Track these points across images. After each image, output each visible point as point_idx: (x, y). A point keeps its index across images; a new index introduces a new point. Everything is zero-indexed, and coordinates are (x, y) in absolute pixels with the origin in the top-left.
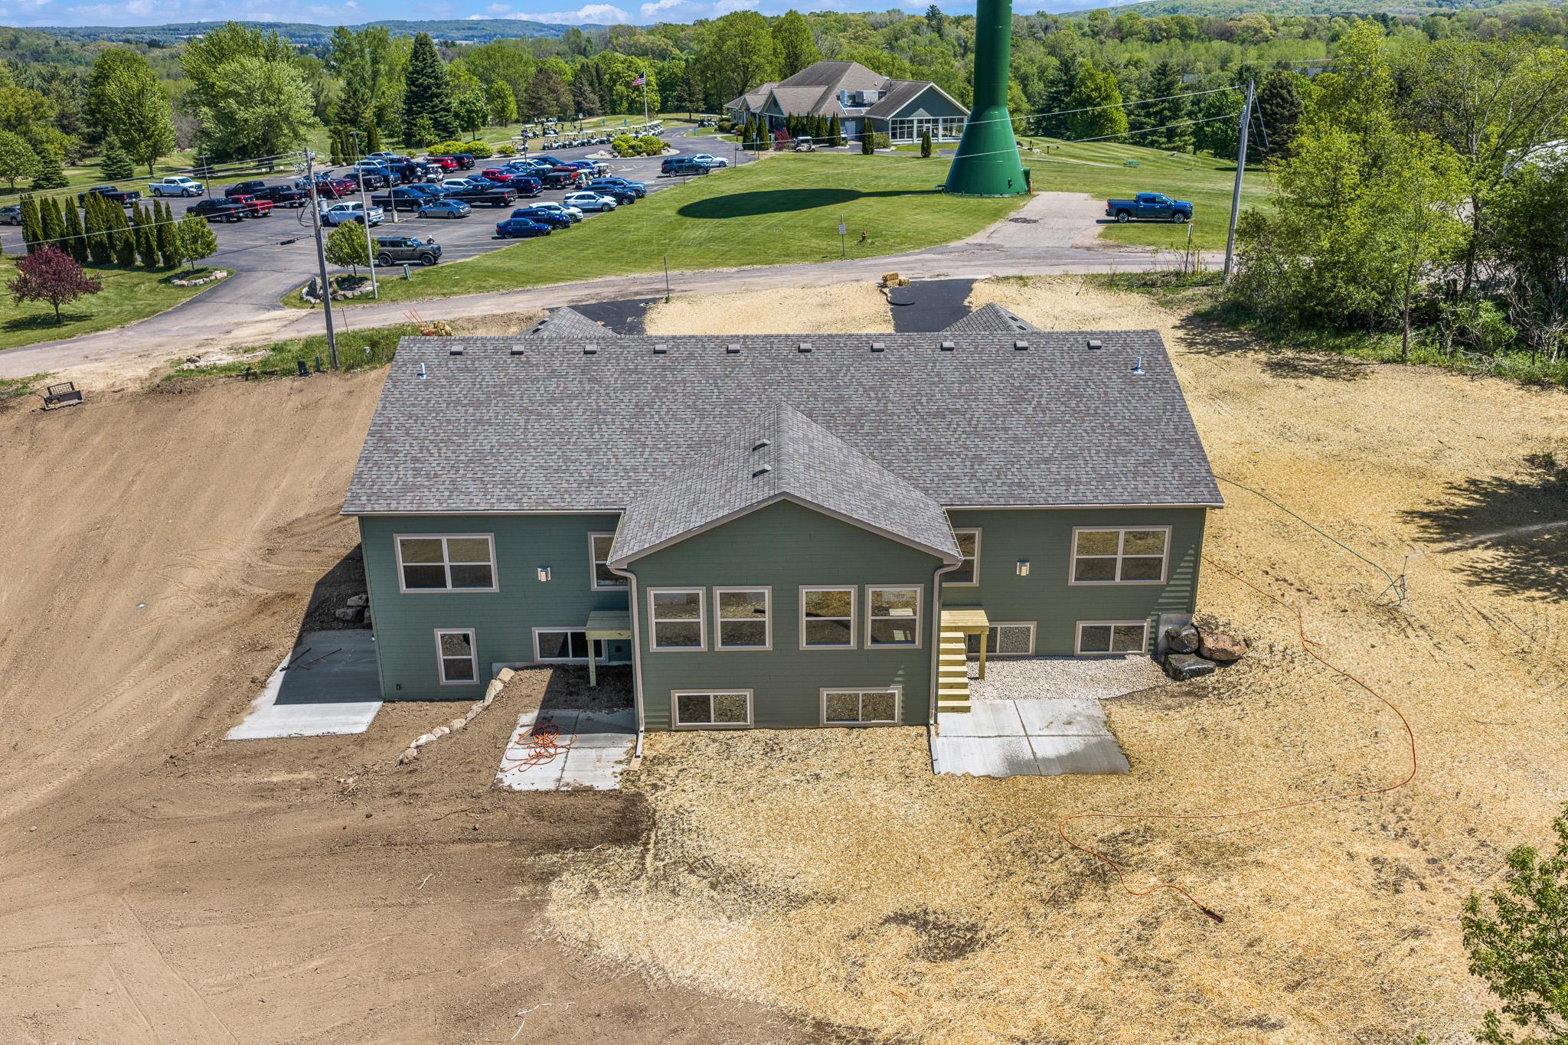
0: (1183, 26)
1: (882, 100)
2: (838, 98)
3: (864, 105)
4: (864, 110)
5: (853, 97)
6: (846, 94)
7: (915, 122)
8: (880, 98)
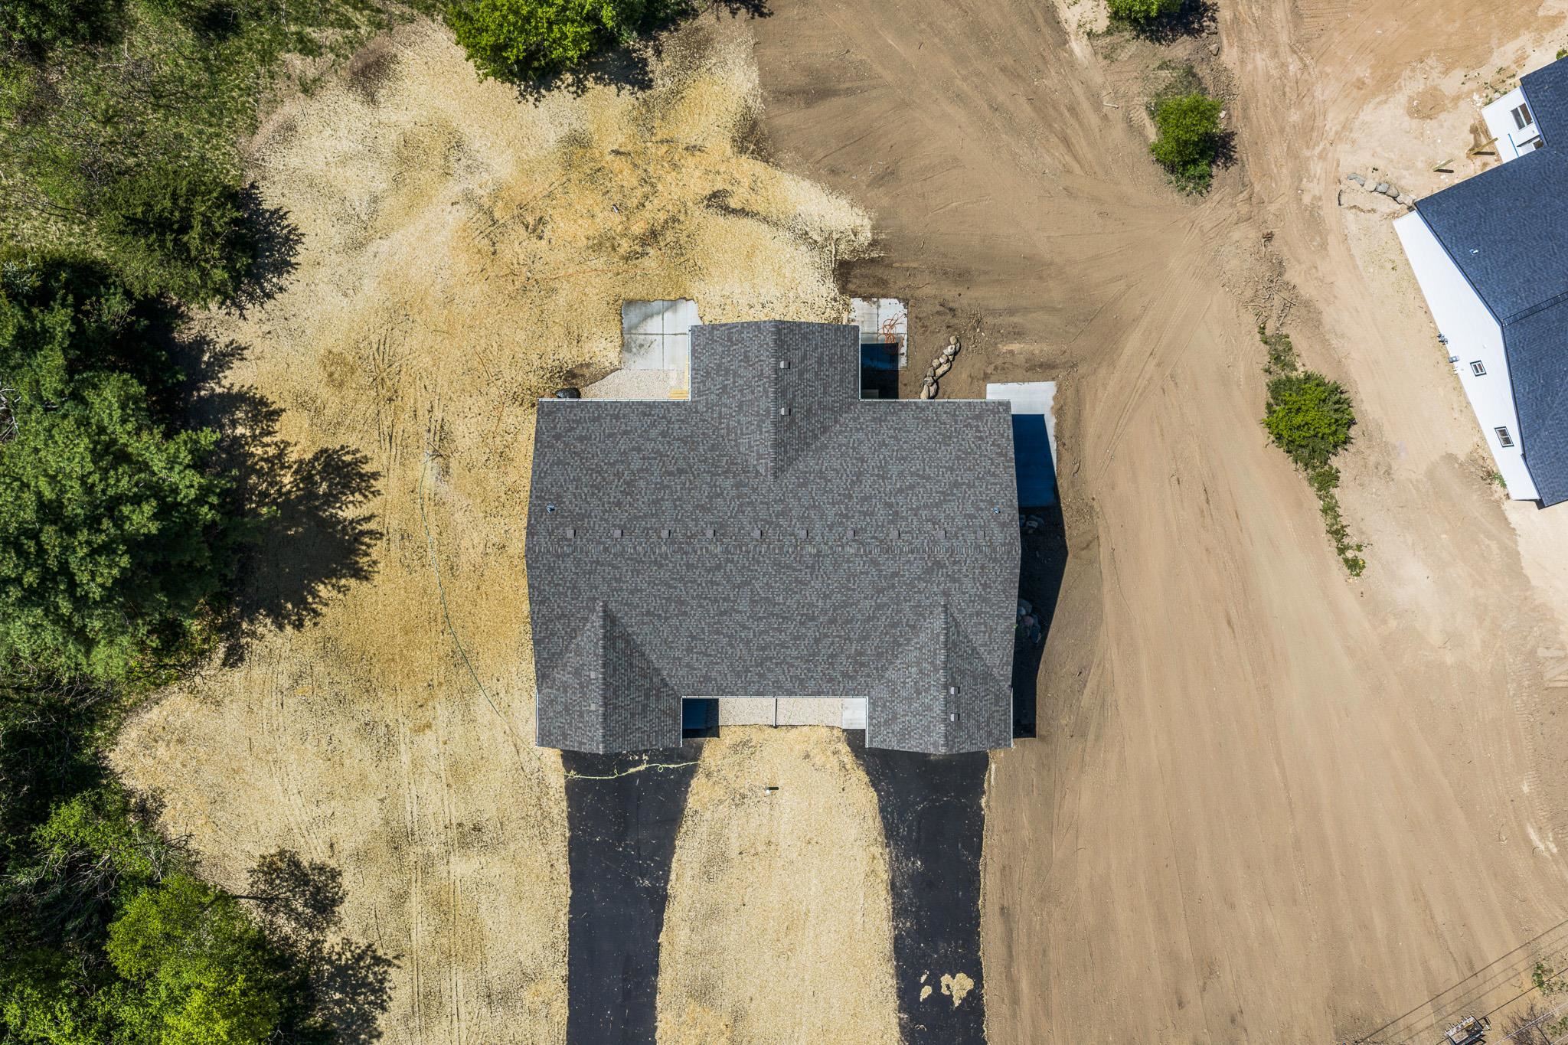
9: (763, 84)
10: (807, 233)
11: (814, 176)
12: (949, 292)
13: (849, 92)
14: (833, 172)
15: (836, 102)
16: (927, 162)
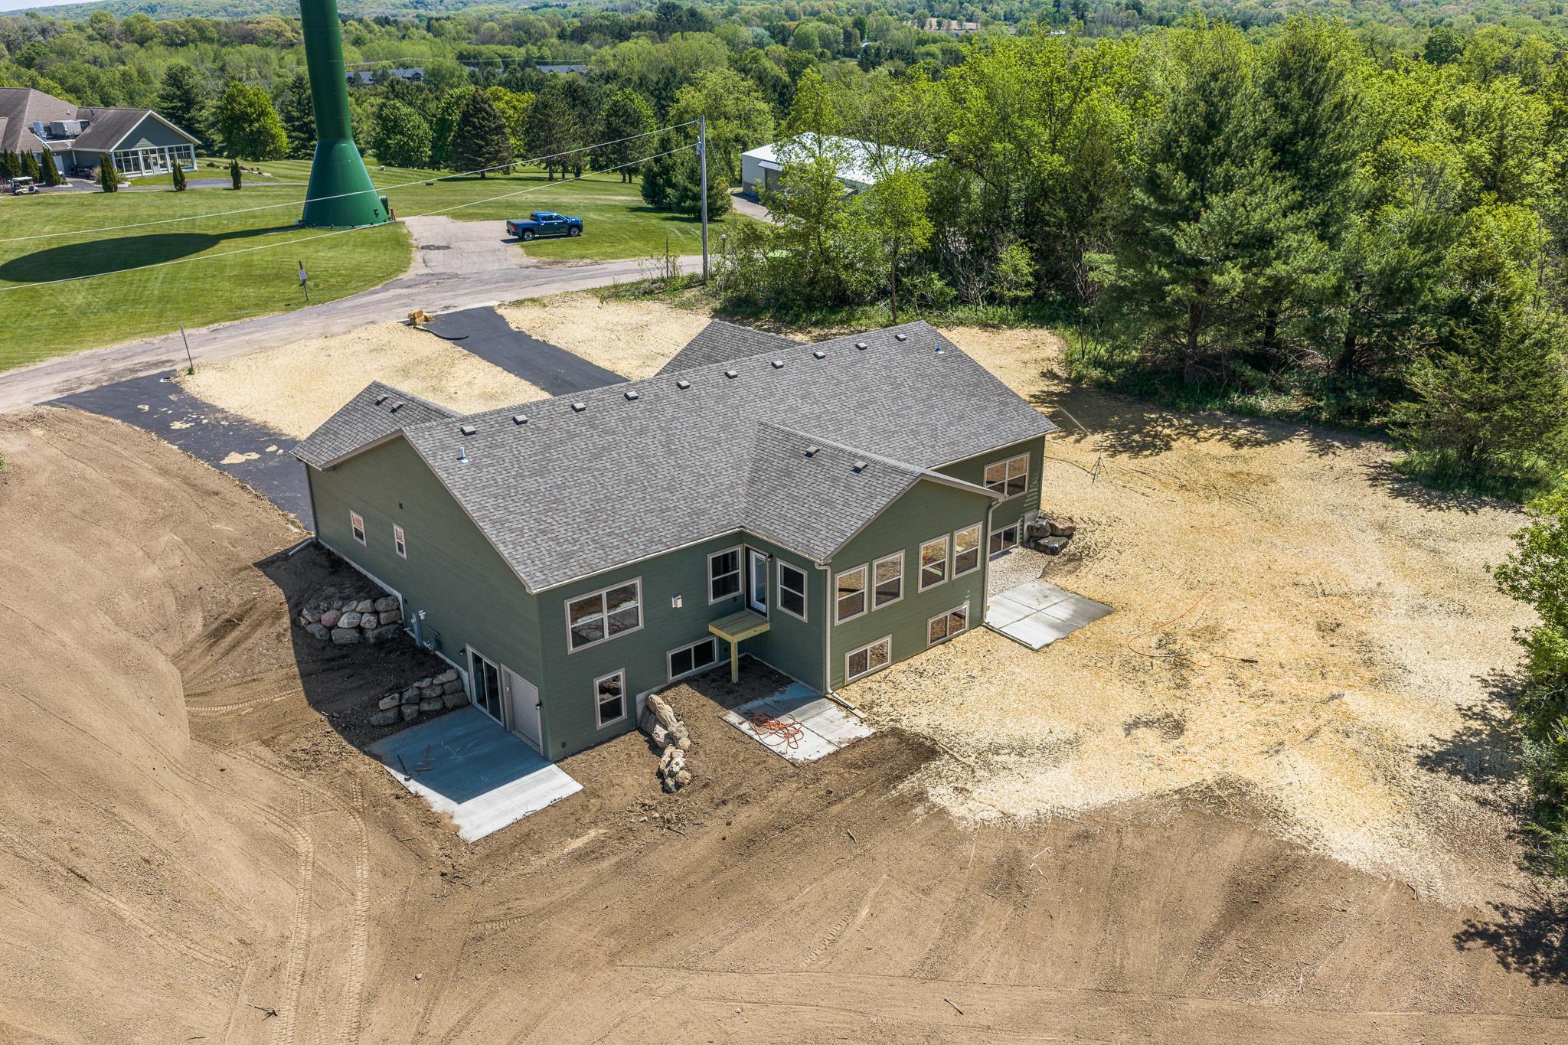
0: (201, 30)
1: (88, 130)
2: (32, 130)
3: (68, 137)
4: (69, 143)
5: (48, 129)
6: (42, 126)
7: (140, 153)
8: (83, 129)
9: (1324, 861)
10: (1020, 755)
11: (1103, 815)
12: (746, 817)
13: (1210, 942)
14: (1085, 836)
15: (1208, 911)
16: (974, 939)
